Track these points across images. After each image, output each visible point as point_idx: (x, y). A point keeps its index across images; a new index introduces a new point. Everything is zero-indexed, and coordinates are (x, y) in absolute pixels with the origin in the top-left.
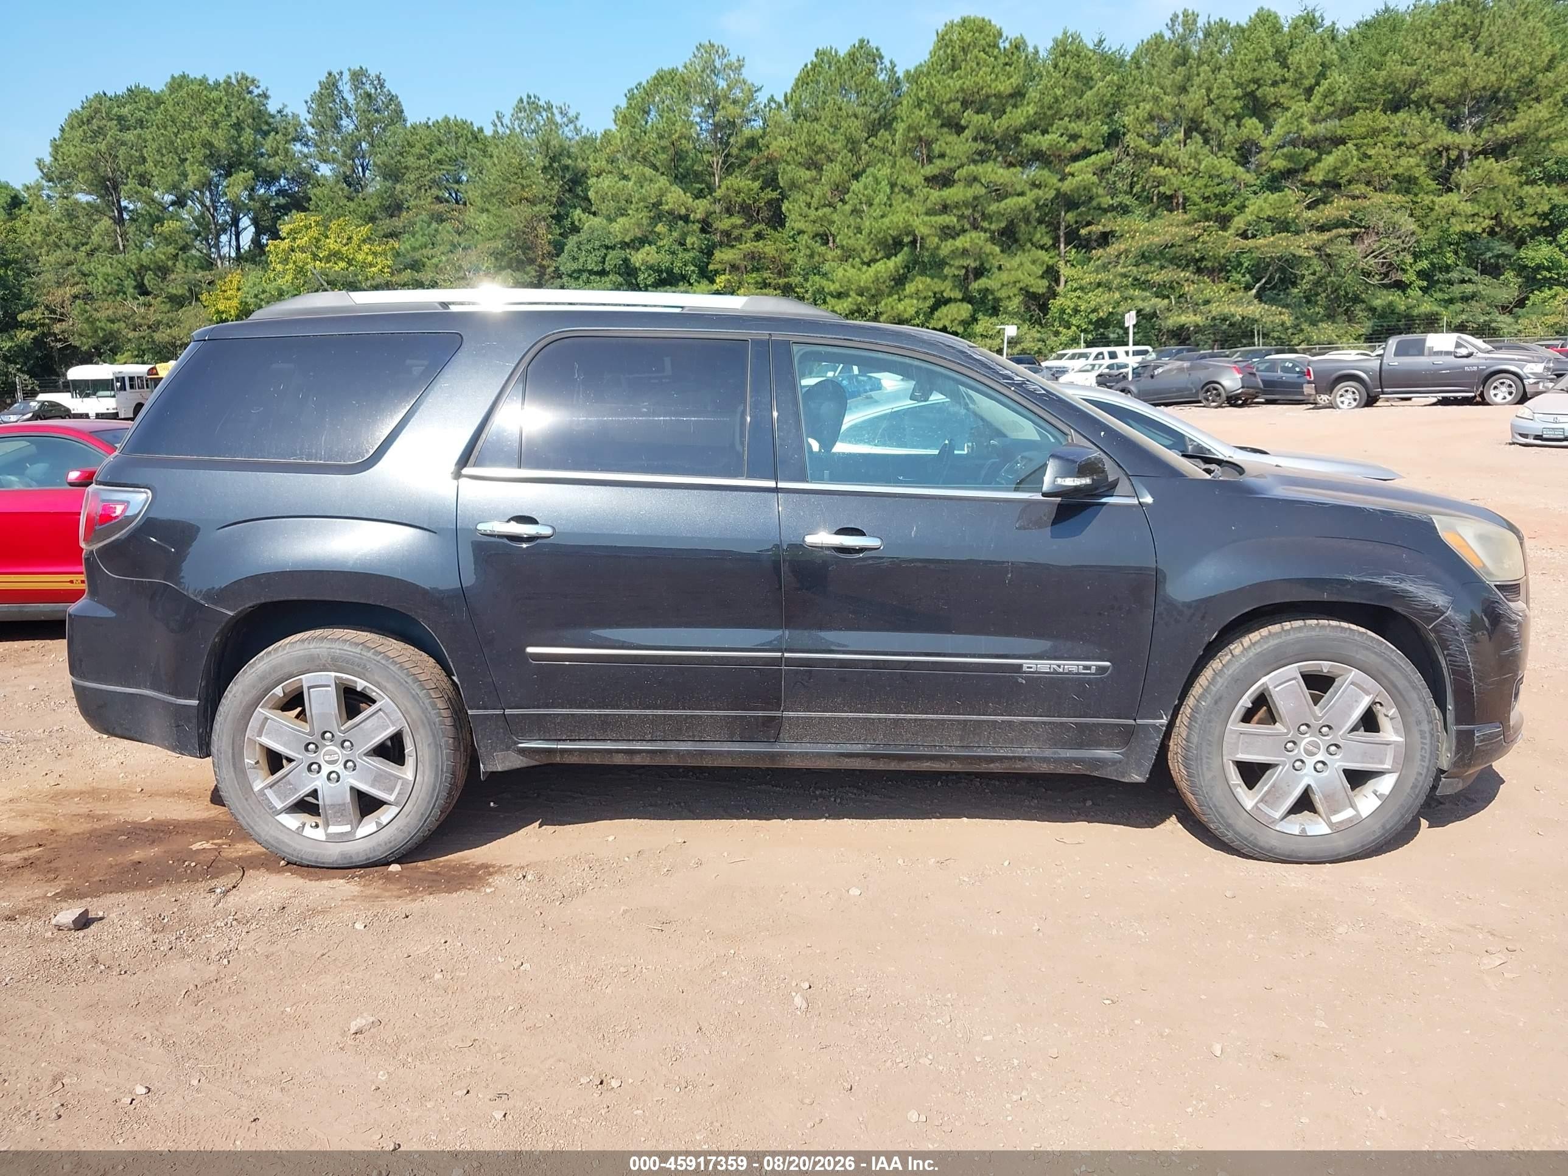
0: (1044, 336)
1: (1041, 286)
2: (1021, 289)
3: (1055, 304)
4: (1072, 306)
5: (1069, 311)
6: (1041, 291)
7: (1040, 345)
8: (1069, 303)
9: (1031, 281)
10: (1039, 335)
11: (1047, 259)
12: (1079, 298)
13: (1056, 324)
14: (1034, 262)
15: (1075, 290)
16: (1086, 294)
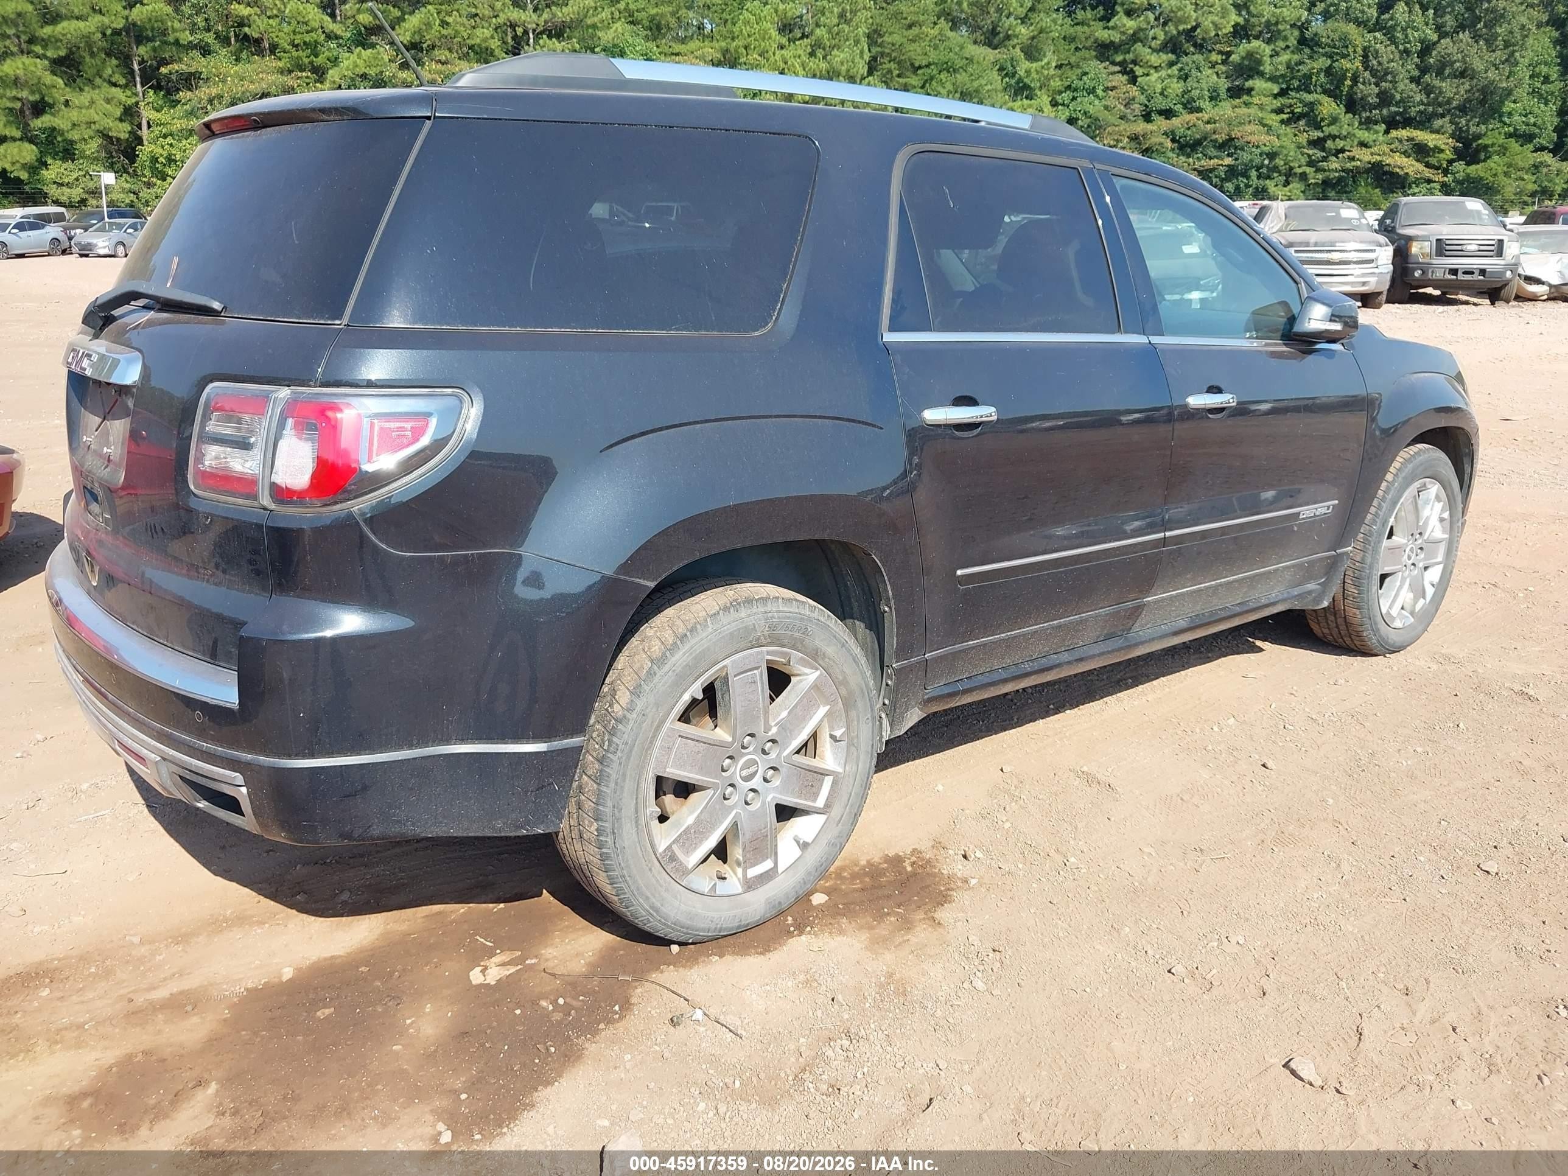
0: (135, 188)
1: (121, 131)
2: (98, 131)
3: (145, 151)
4: (165, 154)
5: (161, 160)
6: (124, 136)
7: (132, 197)
8: (160, 151)
9: (109, 123)
10: (128, 185)
11: (124, 99)
12: (171, 145)
13: (147, 172)
14: (108, 101)
15: (165, 136)
16: (180, 141)
